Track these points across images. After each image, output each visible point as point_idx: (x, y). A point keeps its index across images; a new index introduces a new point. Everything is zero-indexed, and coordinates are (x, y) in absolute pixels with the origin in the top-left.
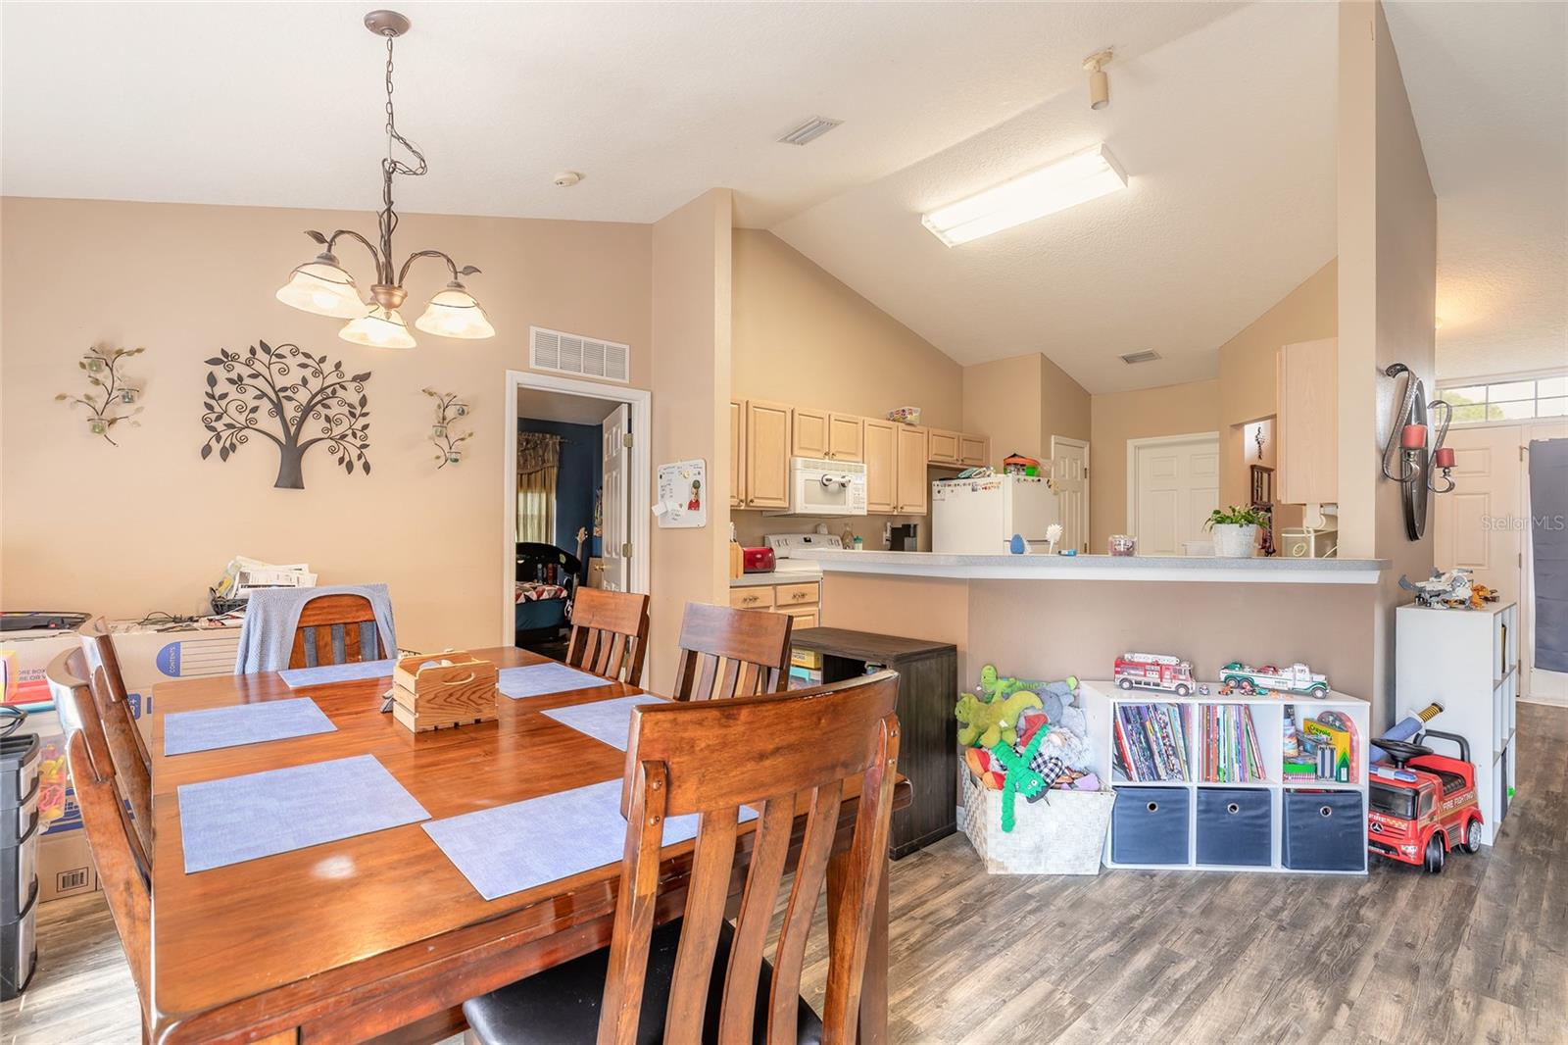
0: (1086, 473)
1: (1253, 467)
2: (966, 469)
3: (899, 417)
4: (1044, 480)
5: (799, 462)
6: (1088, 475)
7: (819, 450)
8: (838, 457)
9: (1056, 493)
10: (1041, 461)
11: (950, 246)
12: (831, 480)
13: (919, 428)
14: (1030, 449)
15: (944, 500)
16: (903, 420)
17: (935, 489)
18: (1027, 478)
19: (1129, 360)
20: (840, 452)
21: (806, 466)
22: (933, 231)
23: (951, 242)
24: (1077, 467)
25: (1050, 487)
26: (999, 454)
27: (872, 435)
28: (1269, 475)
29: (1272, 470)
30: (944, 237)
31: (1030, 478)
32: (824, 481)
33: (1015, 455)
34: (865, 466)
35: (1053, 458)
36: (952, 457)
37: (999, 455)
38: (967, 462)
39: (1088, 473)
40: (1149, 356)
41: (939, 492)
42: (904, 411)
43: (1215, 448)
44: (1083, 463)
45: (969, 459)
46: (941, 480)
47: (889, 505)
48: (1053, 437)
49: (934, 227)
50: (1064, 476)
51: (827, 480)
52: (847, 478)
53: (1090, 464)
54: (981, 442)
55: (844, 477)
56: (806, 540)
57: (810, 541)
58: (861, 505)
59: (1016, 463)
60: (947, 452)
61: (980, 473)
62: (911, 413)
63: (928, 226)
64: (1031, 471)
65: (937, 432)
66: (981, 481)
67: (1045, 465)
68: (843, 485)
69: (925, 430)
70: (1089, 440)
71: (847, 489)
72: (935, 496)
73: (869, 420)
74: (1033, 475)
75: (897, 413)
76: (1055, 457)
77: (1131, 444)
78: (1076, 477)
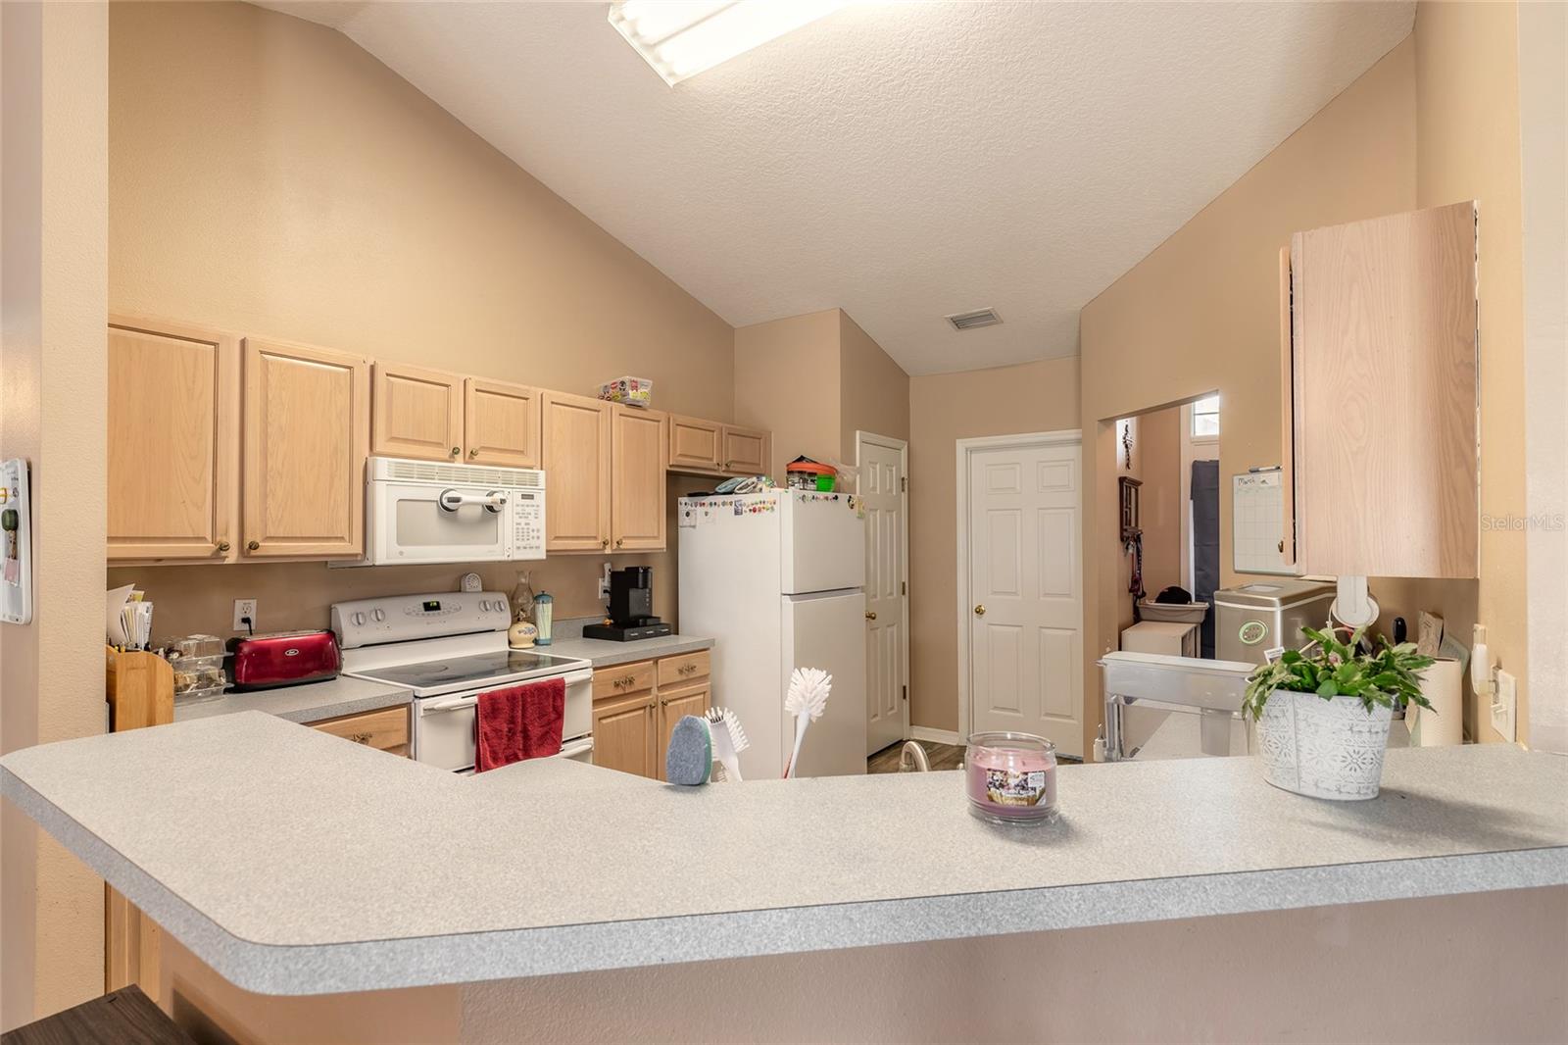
0: (903, 485)
1: (1122, 480)
2: (728, 479)
3: (614, 393)
4: (843, 497)
5: (383, 467)
6: (906, 486)
7: (439, 444)
8: (481, 456)
9: (861, 517)
10: (840, 467)
11: (671, 82)
12: (457, 500)
13: (651, 413)
14: (825, 447)
15: (694, 527)
16: (621, 398)
17: (682, 509)
18: (817, 494)
19: (960, 323)
20: (484, 448)
21: (403, 475)
22: (634, 43)
23: (671, 74)
24: (891, 476)
25: (852, 507)
26: (781, 457)
27: (559, 421)
28: (1137, 490)
29: (1140, 483)
30: (659, 60)
31: (821, 495)
32: (445, 502)
33: (801, 459)
34: (542, 474)
35: (858, 465)
36: (711, 459)
37: (780, 460)
38: (734, 467)
39: (908, 484)
40: (987, 318)
41: (688, 514)
42: (623, 383)
43: (1073, 452)
44: (899, 470)
45: (737, 462)
46: (690, 495)
47: (595, 538)
48: (858, 432)
49: (635, 34)
50: (874, 488)
51: (451, 500)
52: (498, 497)
53: (909, 475)
54: (757, 437)
55: (491, 494)
56: (428, 607)
57: (437, 607)
58: (534, 543)
59: (805, 472)
60: (700, 452)
61: (747, 486)
62: (635, 388)
63: (623, 29)
64: (822, 483)
65: (681, 420)
66: (748, 499)
67: (846, 474)
68: (490, 508)
69: (662, 415)
70: (908, 439)
71: (500, 516)
72: (683, 520)
73: (552, 394)
74: (828, 490)
75: (614, 386)
76: (861, 464)
77: (961, 445)
78: (891, 490)
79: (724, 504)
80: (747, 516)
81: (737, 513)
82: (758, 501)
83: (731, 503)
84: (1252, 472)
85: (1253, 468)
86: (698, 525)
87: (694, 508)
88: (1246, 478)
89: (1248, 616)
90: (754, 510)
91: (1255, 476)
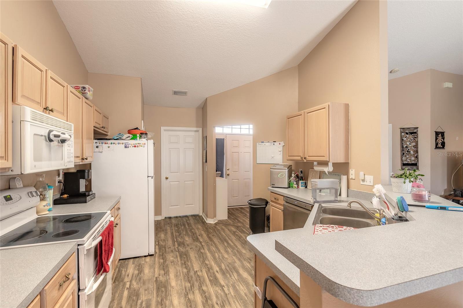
79: (119, 143)
80: (131, 149)
81: (126, 147)
82: (137, 143)
83: (123, 144)
84: (262, 142)
85: (262, 141)
86: (103, 151)
87: (101, 144)
88: (260, 144)
89: (279, 173)
90: (135, 146)
91: (263, 143)
